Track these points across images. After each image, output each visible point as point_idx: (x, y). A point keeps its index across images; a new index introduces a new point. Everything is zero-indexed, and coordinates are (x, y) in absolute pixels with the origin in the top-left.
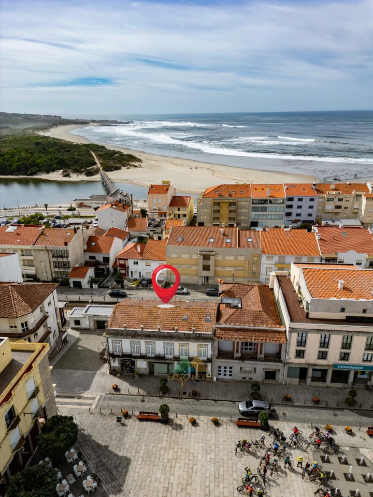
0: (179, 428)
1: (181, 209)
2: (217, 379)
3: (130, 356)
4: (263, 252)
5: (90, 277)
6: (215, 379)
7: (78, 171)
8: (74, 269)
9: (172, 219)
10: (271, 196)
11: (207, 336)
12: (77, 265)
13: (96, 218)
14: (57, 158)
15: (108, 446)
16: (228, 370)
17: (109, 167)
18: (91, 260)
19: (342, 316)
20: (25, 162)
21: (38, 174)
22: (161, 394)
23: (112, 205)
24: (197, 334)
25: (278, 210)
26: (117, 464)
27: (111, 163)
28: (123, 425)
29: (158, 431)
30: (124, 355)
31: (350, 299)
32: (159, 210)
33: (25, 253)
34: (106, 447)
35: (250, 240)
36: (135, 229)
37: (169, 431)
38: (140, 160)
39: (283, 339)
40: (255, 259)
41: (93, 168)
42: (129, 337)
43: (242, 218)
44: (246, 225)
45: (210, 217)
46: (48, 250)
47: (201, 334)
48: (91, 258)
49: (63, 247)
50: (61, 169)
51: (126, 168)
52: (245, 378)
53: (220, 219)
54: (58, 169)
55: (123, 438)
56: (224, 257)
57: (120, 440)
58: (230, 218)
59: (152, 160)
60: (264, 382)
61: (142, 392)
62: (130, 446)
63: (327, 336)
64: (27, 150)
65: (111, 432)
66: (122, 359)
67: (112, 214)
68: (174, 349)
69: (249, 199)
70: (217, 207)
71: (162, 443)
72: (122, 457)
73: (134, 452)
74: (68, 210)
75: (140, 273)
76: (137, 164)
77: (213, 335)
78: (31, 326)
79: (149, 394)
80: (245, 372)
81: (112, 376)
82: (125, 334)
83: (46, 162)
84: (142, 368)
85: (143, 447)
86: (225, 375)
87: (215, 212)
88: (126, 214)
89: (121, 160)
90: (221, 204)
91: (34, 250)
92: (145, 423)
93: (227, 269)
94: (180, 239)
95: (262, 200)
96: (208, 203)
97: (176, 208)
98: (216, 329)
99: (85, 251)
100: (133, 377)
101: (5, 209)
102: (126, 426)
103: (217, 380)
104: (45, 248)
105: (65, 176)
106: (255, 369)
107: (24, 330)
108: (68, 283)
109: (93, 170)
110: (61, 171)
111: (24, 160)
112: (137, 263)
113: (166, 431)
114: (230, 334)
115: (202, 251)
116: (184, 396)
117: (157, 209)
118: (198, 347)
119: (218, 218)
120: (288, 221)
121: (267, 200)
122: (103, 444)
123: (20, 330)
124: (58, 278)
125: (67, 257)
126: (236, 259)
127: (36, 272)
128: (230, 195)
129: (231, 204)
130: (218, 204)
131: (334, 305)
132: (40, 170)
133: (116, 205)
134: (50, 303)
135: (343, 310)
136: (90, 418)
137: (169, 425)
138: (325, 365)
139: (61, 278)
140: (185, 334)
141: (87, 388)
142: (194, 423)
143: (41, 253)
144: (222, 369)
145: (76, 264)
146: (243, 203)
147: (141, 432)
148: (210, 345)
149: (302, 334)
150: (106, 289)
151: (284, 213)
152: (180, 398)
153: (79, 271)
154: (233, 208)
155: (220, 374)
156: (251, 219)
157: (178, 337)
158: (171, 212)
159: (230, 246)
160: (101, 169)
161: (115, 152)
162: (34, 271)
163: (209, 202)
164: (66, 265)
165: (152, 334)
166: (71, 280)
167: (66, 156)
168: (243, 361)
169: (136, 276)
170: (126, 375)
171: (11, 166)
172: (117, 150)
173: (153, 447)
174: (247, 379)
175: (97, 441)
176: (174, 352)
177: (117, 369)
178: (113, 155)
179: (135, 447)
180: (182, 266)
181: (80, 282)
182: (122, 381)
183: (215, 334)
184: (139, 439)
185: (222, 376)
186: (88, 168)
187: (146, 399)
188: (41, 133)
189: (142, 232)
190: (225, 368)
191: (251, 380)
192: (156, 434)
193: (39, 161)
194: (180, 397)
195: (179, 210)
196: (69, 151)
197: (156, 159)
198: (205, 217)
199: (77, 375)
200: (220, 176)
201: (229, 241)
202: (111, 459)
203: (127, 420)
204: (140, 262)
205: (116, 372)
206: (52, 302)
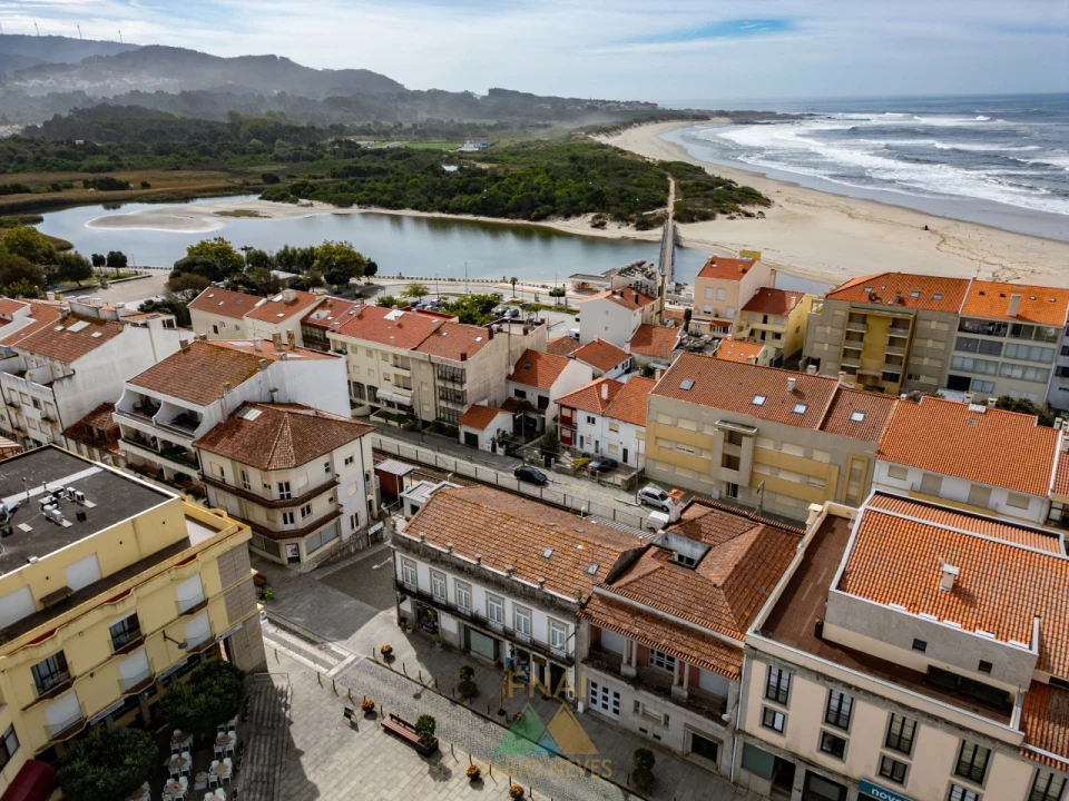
0: (443, 776)
1: (771, 318)
2: (587, 710)
3: (430, 599)
4: (879, 452)
5: (498, 430)
6: (581, 707)
7: (622, 218)
8: (475, 409)
9: (742, 340)
10: (1018, 317)
11: (568, 605)
12: (485, 403)
13: (577, 316)
14: (591, 189)
15: (303, 753)
16: (611, 697)
17: (689, 212)
18: (518, 399)
19: (918, 662)
20: (534, 193)
21: (550, 220)
22: (458, 695)
23: (614, 293)
24: (547, 594)
25: (1035, 354)
26: (293, 792)
27: (698, 205)
28: (354, 726)
29: (401, 765)
30: (420, 595)
31: (947, 623)
32: (717, 316)
33: (399, 362)
34: (300, 753)
35: (858, 417)
36: (647, 349)
37: (420, 772)
38: (768, 200)
39: (731, 668)
40: (858, 466)
41: (654, 214)
42: (427, 559)
43: (926, 361)
44: (933, 381)
45: (837, 349)
46: (433, 364)
47: (556, 597)
48: (518, 393)
49: (456, 363)
50: (592, 211)
51: (727, 216)
52: (646, 731)
53: (862, 356)
54: (587, 212)
55: (336, 750)
56: (779, 446)
57: (328, 752)
58: (889, 359)
59: (799, 202)
60: (687, 758)
61: (427, 677)
62: (335, 770)
63: (847, 700)
64: (547, 171)
65: (326, 731)
66: (417, 600)
67: (607, 312)
68: (504, 611)
69: (952, 317)
70: (860, 325)
71: (390, 791)
72: (309, 782)
73: (334, 782)
74: (551, 294)
75: (597, 442)
76: (754, 210)
77: (578, 607)
78: (295, 493)
79: (437, 688)
80: (645, 715)
81: (399, 628)
82: (421, 552)
83: (570, 196)
84: (450, 633)
85: (354, 783)
86: (605, 706)
87: (849, 336)
88: (639, 316)
89: (721, 199)
90: (868, 321)
91: (413, 359)
92: (390, 739)
93: (783, 476)
94: (686, 384)
95: (992, 324)
96: (837, 312)
97: (760, 317)
98: (595, 596)
99: (509, 378)
100: (432, 644)
101: (452, 280)
102: (357, 730)
103: (585, 711)
104: (427, 359)
105: (595, 226)
106: (667, 718)
107: (282, 496)
108: (455, 434)
109: (652, 218)
110: (591, 216)
111: (533, 189)
112: (593, 422)
113: (414, 773)
114: (618, 616)
115: (726, 422)
116: (497, 718)
117: (713, 314)
118: (549, 623)
119: (859, 352)
120: (1060, 389)
121: (1005, 325)
122: (298, 746)
123: (275, 494)
124: (444, 420)
125: (462, 383)
126: (808, 457)
127: (413, 400)
128: (901, 301)
129: (896, 323)
130: (864, 319)
131: (893, 626)
132: (553, 213)
133: (622, 295)
134: (349, 461)
135: (919, 646)
136: (312, 692)
137: (429, 762)
138: (837, 774)
139: (449, 422)
140: (524, 585)
141: (344, 634)
142: (475, 779)
143: (423, 366)
144: (599, 691)
145: (483, 399)
146: (933, 325)
147: (371, 753)
148: (571, 626)
149: (780, 672)
150: (517, 461)
151: (1053, 367)
152: (487, 719)
153: (481, 415)
154: (901, 334)
155: (593, 701)
156: (952, 368)
157: (512, 588)
158: (744, 324)
159: (798, 421)
160: (671, 216)
161: (719, 182)
162: (409, 399)
163: (841, 312)
164: (459, 398)
165: (466, 566)
166: (463, 429)
167: (609, 186)
168: (636, 689)
169: (589, 448)
170: (423, 637)
171: (507, 199)
172: (725, 176)
173: (370, 791)
174: (650, 735)
175: (293, 736)
176: (504, 619)
177: (409, 618)
178: (710, 188)
179: (341, 776)
180: (679, 446)
181: (476, 436)
182: (409, 643)
183: (583, 606)
184: (360, 764)
185: (598, 707)
186: (644, 213)
187: (424, 696)
188: (602, 139)
189: (659, 359)
191: (656, 740)
192: (393, 768)
193: (558, 193)
194: (489, 717)
195: (765, 321)
196: (625, 175)
197: (813, 202)
198: (826, 347)
199: (346, 606)
200: (960, 252)
201: (800, 409)
202: (290, 779)
203: (365, 721)
204: (599, 419)
205: (407, 623)
206: (357, 459)
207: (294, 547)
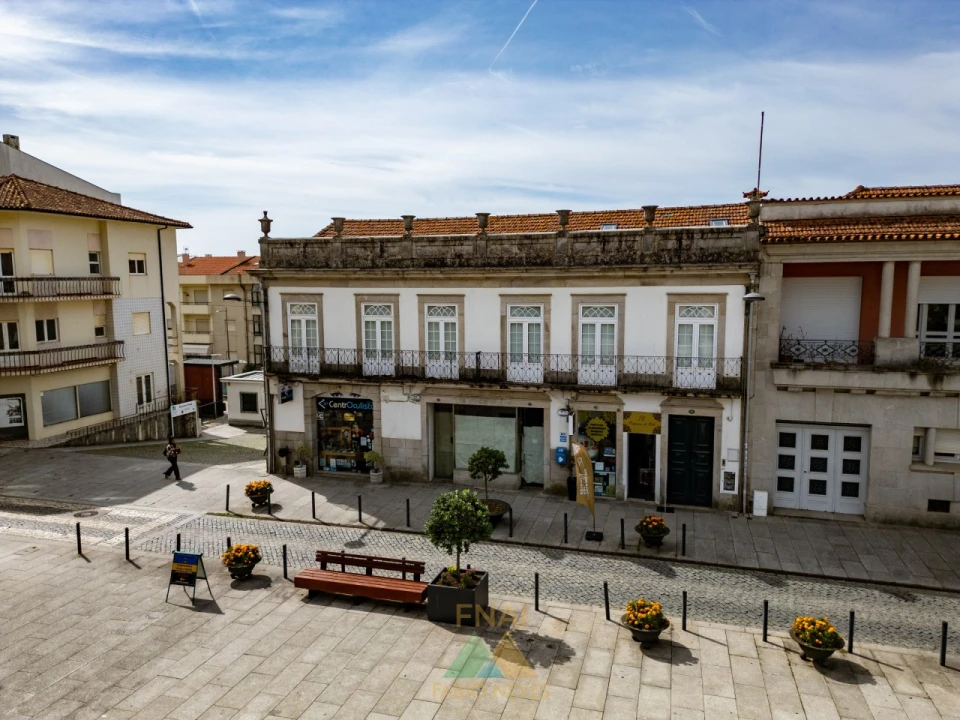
0: (548, 654)
2: (774, 510)
3: (354, 373)
6: (760, 502)
11: (723, 243)
16: (836, 454)
24: (666, 235)
28: (205, 605)
29: (399, 653)
30: (329, 371)
42: (349, 274)
46: (244, 286)
52: (946, 504)
57: (126, 665)
66: (318, 390)
68: (547, 328)
82: (335, 261)
84: (402, 442)
86: (818, 487)
91: (212, 285)
92: (333, 612)
98: (770, 224)
102: (218, 611)
103: (771, 512)
113: (453, 659)
116: (590, 547)
118: (671, 312)
137: (479, 634)
140: (604, 238)
144: (803, 452)
148: (735, 294)
152: (570, 551)
155: (786, 485)
157: (572, 258)
165: (450, 252)
168: (938, 382)
170: (330, 478)
174: (956, 513)
176: (547, 346)
177: (297, 445)
183: (763, 235)
184: (253, 674)
185: (800, 499)
187: (387, 538)
190: (820, 442)
192: (376, 663)
194: (569, 546)
203: (236, 594)
205: (295, 457)
206: (152, 266)
207: (15, 403)
